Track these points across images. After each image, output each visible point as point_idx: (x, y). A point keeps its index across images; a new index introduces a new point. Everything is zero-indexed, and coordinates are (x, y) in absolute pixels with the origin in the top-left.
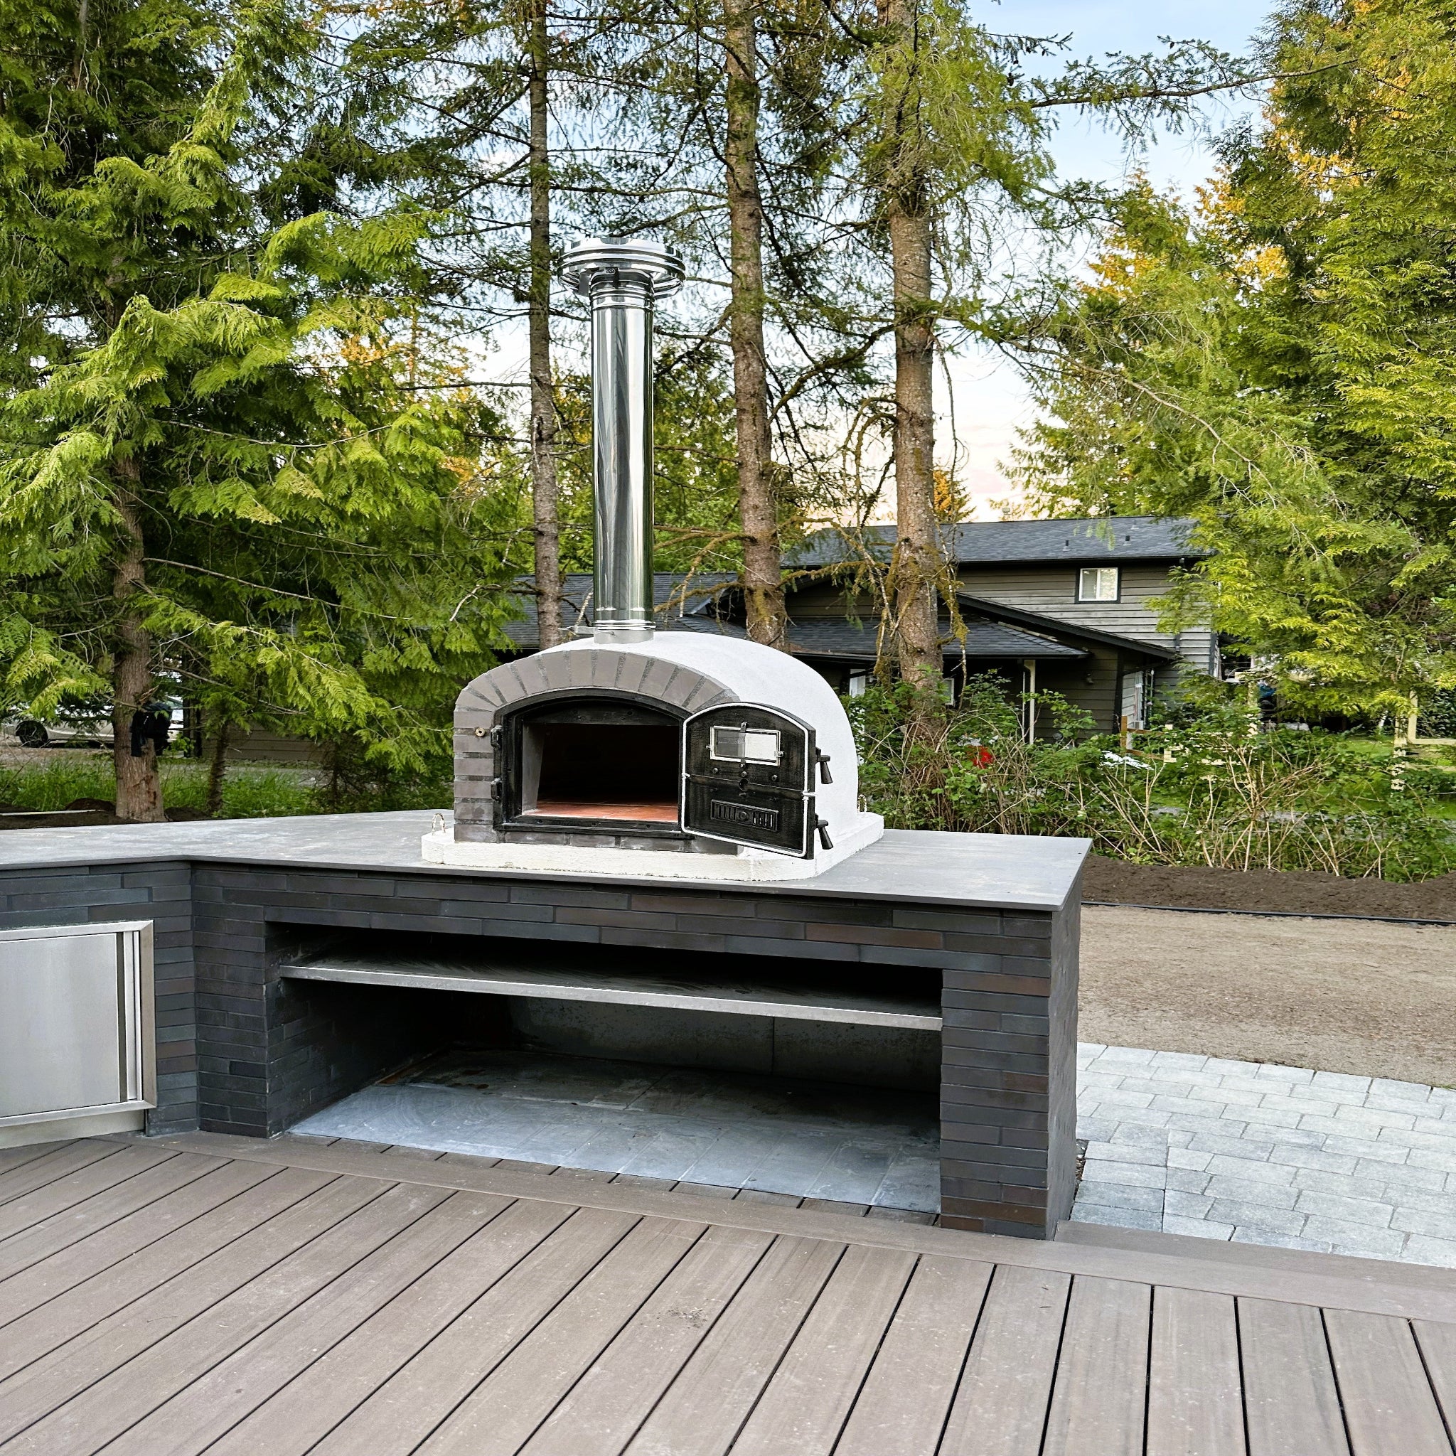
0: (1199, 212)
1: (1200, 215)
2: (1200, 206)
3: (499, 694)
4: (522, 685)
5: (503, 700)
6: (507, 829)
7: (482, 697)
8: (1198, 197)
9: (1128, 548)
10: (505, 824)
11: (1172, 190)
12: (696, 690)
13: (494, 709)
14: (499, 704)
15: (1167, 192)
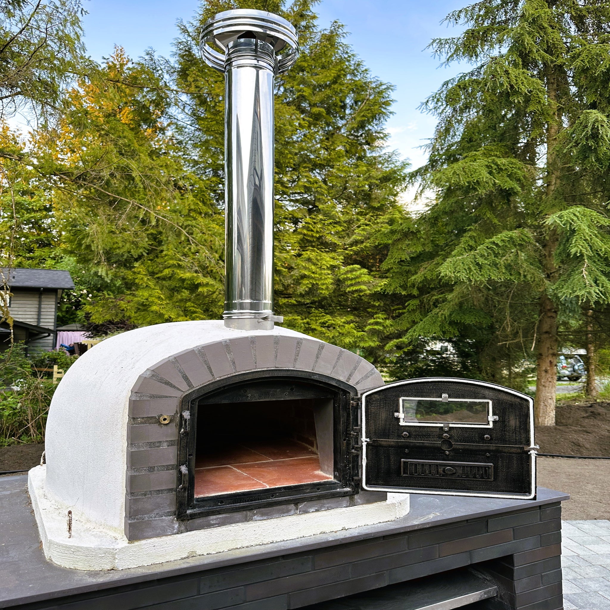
0: (30, 142)
1: (31, 143)
2: (31, 140)
3: (186, 378)
4: (209, 368)
5: (190, 385)
6: (193, 517)
7: (168, 383)
8: (29, 135)
9: (15, 282)
10: (189, 512)
11: (18, 130)
12: (355, 369)
13: (179, 395)
14: (186, 389)
15: (16, 130)
